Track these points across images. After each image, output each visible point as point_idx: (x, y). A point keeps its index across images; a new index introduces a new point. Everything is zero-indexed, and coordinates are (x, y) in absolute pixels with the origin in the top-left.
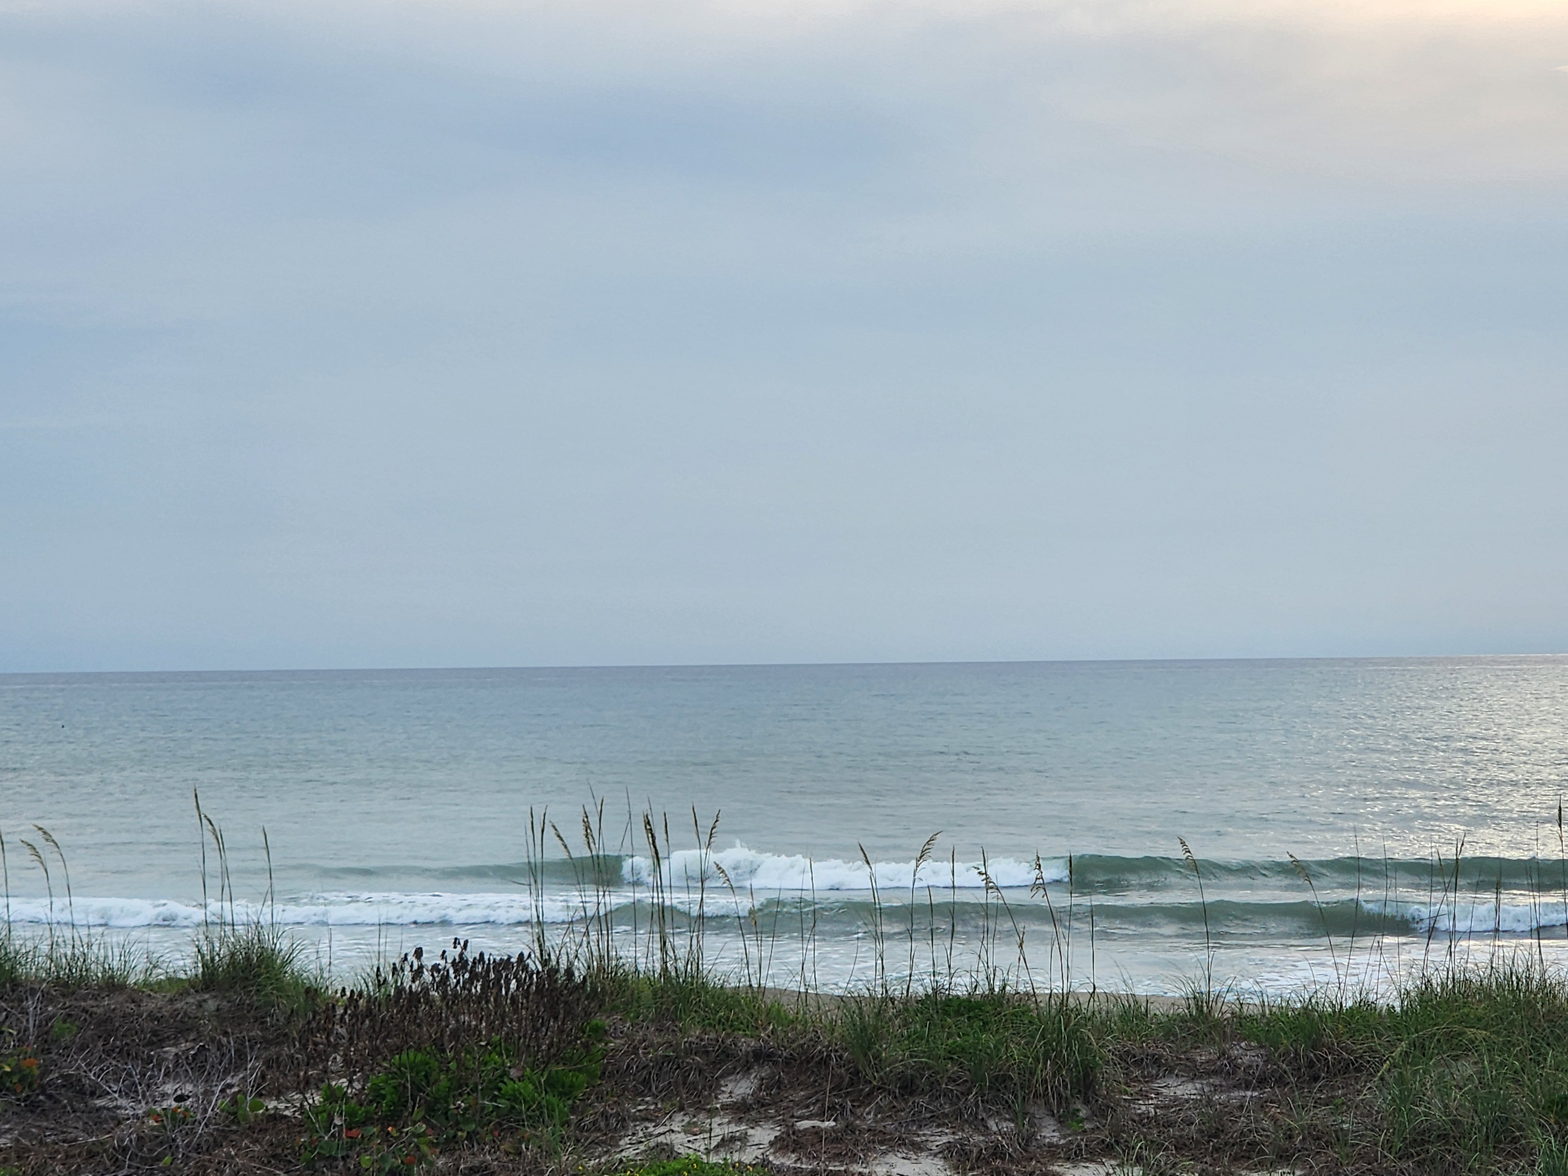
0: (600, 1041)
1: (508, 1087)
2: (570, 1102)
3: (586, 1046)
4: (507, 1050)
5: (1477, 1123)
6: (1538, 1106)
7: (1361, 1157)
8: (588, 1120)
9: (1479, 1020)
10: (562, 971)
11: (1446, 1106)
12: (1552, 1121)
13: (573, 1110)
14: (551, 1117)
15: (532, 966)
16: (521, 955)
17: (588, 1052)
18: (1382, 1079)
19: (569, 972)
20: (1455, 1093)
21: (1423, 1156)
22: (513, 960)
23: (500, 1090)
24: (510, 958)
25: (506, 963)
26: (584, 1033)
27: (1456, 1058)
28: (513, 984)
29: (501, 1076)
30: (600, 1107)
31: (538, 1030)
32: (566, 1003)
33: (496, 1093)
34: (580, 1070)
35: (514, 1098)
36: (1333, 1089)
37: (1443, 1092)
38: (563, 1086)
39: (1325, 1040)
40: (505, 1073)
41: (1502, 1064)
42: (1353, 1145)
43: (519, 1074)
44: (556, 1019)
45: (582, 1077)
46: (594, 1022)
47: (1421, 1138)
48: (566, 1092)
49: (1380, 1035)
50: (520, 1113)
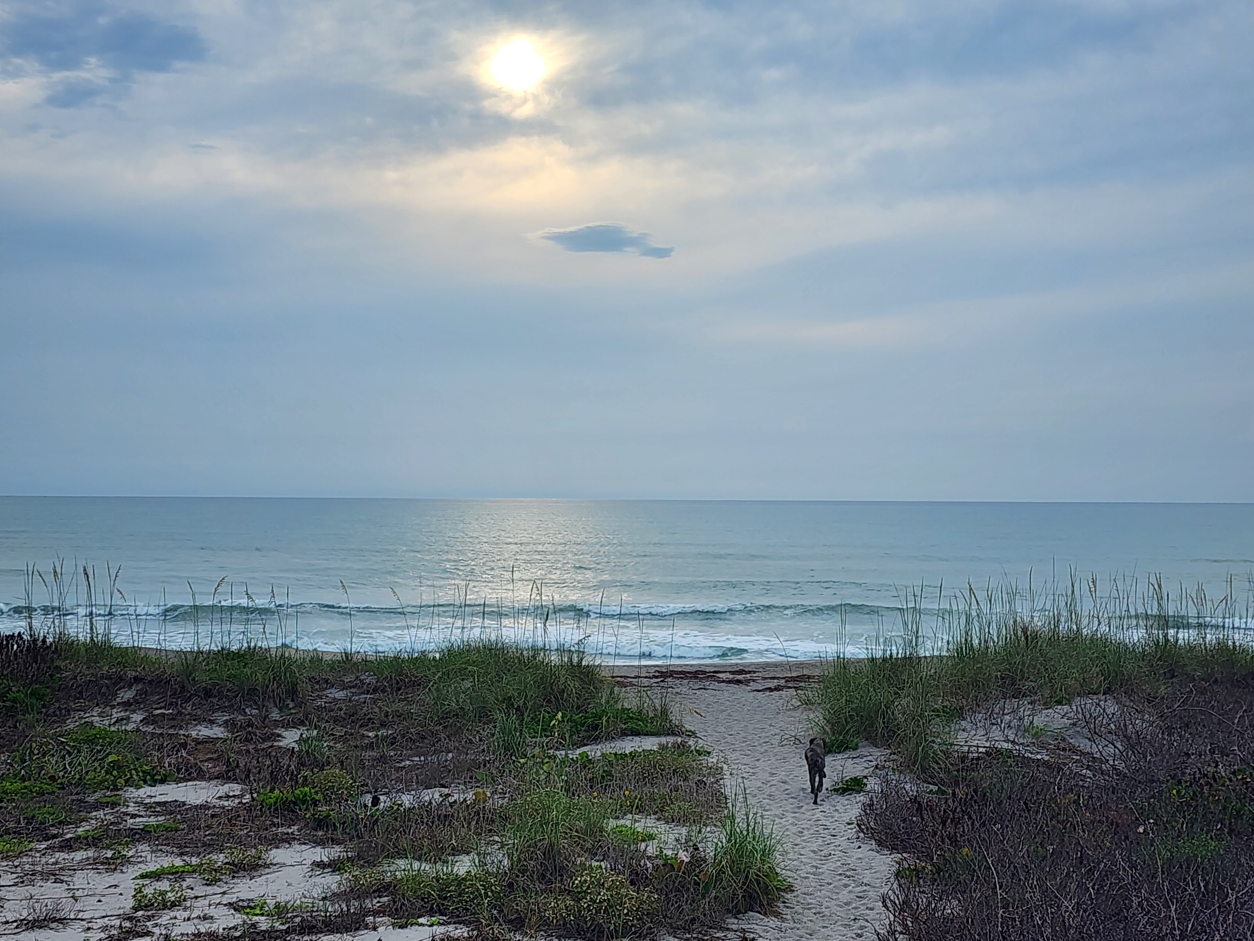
0: (58, 673)
1: (11, 696)
2: (42, 703)
3: (51, 676)
4: (12, 678)
5: (471, 709)
6: (498, 701)
7: (419, 725)
8: (50, 711)
9: (474, 662)
10: (41, 639)
11: (457, 701)
12: (504, 707)
13: (44, 706)
14: (32, 710)
15: (25, 637)
16: (20, 633)
17: (52, 679)
18: (430, 689)
19: (44, 641)
20: (462, 695)
21: (446, 724)
22: (16, 635)
23: (7, 697)
24: (14, 634)
25: (13, 636)
26: (50, 669)
27: (463, 680)
28: (15, 647)
29: (8, 691)
30: (57, 705)
31: (28, 668)
32: (41, 655)
33: (5, 699)
34: (47, 687)
35: (14, 701)
36: (407, 693)
37: (457, 694)
38: (39, 694)
39: (404, 672)
40: (10, 689)
41: (483, 682)
42: (415, 719)
43: (17, 690)
44: (36, 663)
45: (48, 690)
46: (55, 664)
47: (445, 716)
48: (41, 698)
49: (429, 670)
50: (17, 708)
